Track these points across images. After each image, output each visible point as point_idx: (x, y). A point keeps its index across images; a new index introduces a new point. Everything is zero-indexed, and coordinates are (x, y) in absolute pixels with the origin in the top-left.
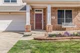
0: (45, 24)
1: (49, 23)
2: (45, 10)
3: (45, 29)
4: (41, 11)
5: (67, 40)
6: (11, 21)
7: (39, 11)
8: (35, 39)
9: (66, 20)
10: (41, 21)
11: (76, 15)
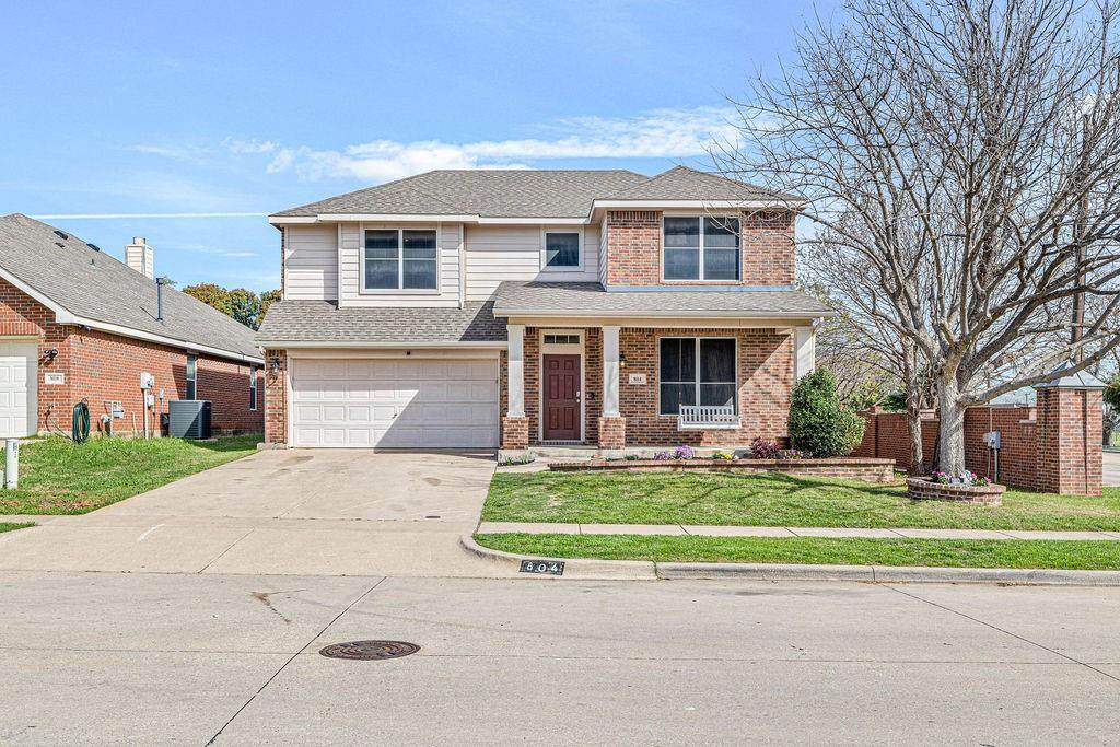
0: (595, 410)
1: (611, 410)
2: (594, 334)
3: (593, 440)
4: (574, 339)
5: (666, 469)
6: (409, 395)
7: (562, 339)
8: (553, 468)
9: (706, 391)
10: (574, 397)
11: (754, 365)
